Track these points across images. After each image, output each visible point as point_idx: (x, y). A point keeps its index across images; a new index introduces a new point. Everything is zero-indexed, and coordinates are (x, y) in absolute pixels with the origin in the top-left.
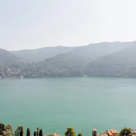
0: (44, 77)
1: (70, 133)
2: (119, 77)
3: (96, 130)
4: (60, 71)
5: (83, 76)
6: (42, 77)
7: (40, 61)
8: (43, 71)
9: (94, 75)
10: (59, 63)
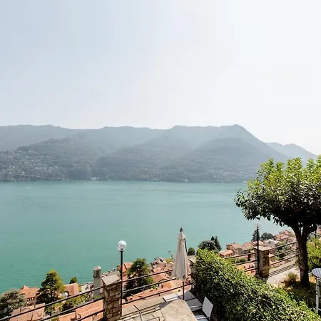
0: (13, 181)
1: (52, 281)
2: (145, 180)
3: (100, 268)
4: (47, 169)
5: (90, 179)
6: (10, 181)
7: (6, 150)
8: (11, 170)
9: (109, 178)
10: (47, 157)
